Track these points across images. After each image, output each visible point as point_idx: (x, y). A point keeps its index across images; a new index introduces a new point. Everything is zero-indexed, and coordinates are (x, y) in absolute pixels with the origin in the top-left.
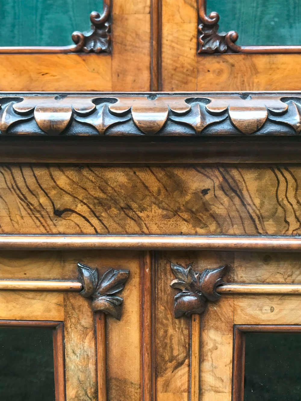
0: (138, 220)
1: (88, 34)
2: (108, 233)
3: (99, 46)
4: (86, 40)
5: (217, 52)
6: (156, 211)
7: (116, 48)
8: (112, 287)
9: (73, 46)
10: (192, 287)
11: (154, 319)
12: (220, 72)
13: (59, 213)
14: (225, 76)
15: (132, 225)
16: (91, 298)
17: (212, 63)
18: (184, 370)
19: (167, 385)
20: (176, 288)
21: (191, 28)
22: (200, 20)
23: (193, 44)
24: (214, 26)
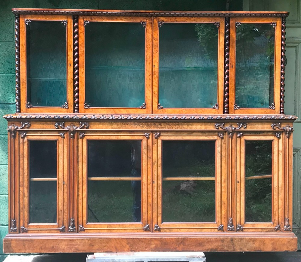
0: (151, 128)
1: (143, 106)
2: (148, 129)
3: (144, 108)
4: (143, 107)
5: (160, 109)
6: (153, 127)
7: (147, 108)
8: (149, 135)
9: (141, 108)
10: (157, 135)
11: (153, 138)
12: (161, 111)
13: (143, 127)
14: (161, 112)
15: (150, 128)
16: (146, 136)
17: (159, 110)
18: (156, 144)
19: (154, 146)
20: (155, 135)
21: (157, 106)
22: (158, 105)
23: (157, 108)
24: (160, 105)
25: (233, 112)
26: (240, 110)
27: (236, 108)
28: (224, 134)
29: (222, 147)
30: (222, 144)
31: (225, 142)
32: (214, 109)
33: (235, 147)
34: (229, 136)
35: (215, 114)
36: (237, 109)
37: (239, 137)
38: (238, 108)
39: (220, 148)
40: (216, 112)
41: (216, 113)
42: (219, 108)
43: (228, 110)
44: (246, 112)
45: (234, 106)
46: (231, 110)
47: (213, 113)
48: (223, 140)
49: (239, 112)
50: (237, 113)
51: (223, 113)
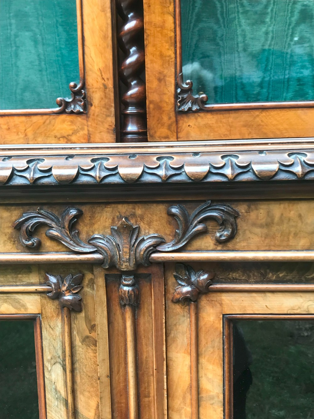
25: (169, 127)
26: (209, 116)
27: (186, 107)
28: (86, 281)
29: (73, 363)
30: (78, 342)
31: (93, 335)
32: (63, 117)
33: (159, 370)
34: (115, 296)
35: (69, 141)
36: (190, 109)
37: (186, 301)
38: (195, 108)
39: (65, 370)
40: (75, 132)
41: (73, 138)
42: (94, 110)
43: (142, 119)
44: (246, 125)
45: (176, 96)
46: (159, 120)
47: (58, 139)
48: (80, 320)
49: (208, 126)
50: (194, 134)
51: (112, 136)
